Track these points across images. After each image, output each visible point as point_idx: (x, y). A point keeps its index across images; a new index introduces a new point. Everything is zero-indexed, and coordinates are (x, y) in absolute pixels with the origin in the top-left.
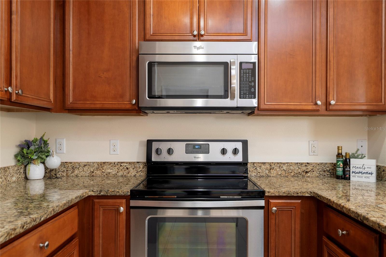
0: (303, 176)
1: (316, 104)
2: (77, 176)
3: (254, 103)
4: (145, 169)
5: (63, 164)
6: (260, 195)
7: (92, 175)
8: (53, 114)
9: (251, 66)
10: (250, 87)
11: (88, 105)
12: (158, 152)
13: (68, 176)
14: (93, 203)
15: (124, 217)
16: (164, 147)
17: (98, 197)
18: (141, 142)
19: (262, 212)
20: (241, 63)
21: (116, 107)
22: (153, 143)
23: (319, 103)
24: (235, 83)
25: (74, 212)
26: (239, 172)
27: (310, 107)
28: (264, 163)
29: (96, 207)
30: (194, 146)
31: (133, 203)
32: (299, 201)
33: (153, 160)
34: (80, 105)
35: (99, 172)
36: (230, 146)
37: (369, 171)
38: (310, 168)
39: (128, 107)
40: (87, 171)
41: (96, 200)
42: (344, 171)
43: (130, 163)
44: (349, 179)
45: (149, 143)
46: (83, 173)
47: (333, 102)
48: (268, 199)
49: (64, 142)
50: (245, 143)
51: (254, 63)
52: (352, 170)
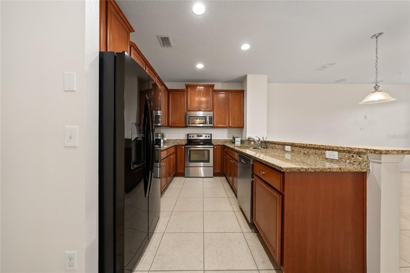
0: (225, 143)
1: (226, 125)
2: (170, 143)
3: (212, 125)
4: (187, 141)
5: (167, 140)
6: (213, 145)
7: (174, 143)
8: (166, 127)
9: (212, 117)
10: (211, 122)
11: (174, 125)
12: (190, 137)
13: (168, 143)
14: (177, 147)
15: (184, 150)
16: (192, 135)
17: (178, 145)
18: (186, 135)
19: (213, 148)
20: (209, 116)
21: (181, 126)
22: (189, 135)
23: (227, 125)
24: (208, 120)
25: (174, 147)
26: (210, 141)
27: (225, 126)
28: (216, 140)
29: (178, 147)
30: (199, 135)
31: (186, 146)
32: (220, 146)
33: (189, 138)
34: (173, 125)
35: (175, 142)
36: (207, 135)
37: (239, 141)
38: (227, 141)
39: (184, 126)
40: (173, 141)
41: (178, 146)
42: (234, 141)
43: (183, 140)
44: (235, 143)
45: (188, 135)
46: (172, 142)
47: (230, 125)
48: (214, 146)
49: (167, 134)
50: (211, 135)
51: (212, 116)
52: (236, 141)
